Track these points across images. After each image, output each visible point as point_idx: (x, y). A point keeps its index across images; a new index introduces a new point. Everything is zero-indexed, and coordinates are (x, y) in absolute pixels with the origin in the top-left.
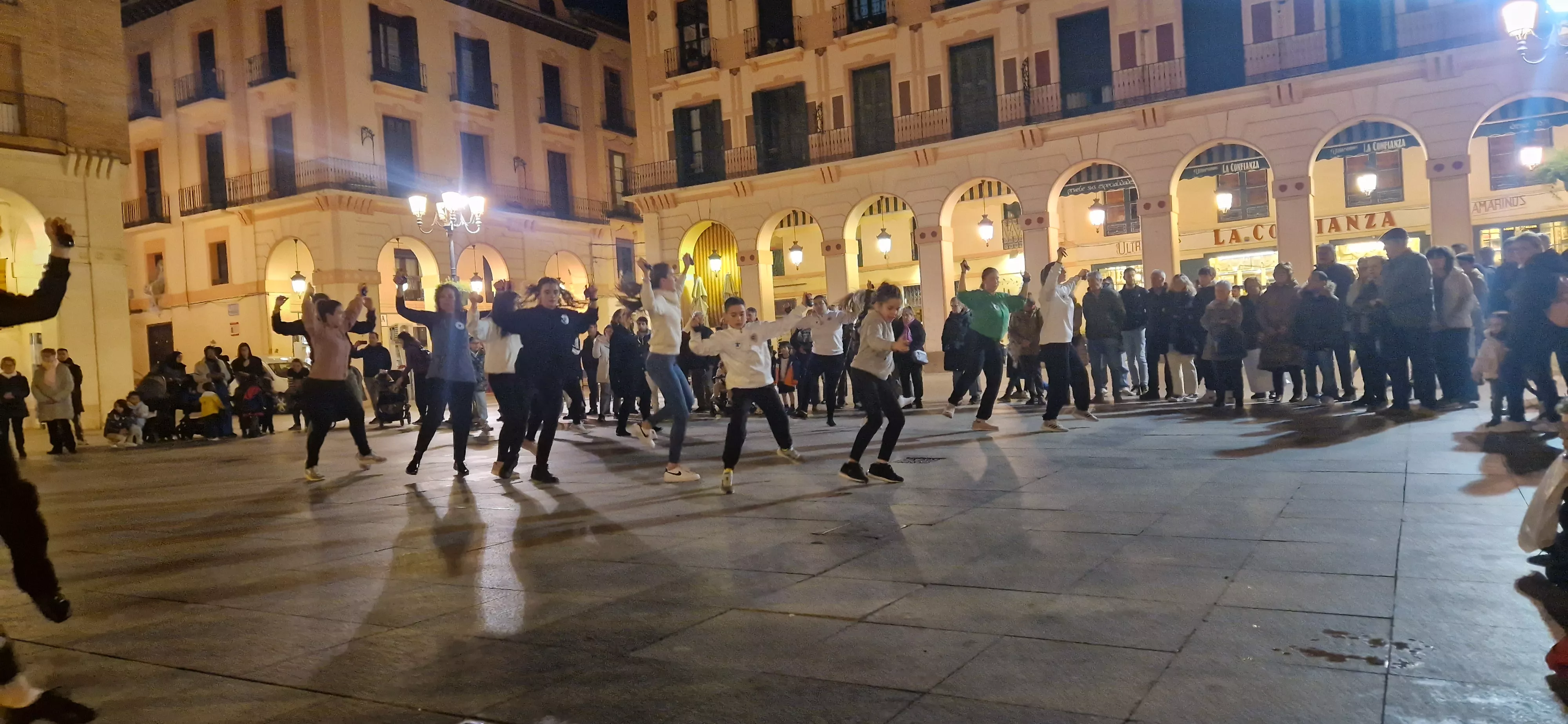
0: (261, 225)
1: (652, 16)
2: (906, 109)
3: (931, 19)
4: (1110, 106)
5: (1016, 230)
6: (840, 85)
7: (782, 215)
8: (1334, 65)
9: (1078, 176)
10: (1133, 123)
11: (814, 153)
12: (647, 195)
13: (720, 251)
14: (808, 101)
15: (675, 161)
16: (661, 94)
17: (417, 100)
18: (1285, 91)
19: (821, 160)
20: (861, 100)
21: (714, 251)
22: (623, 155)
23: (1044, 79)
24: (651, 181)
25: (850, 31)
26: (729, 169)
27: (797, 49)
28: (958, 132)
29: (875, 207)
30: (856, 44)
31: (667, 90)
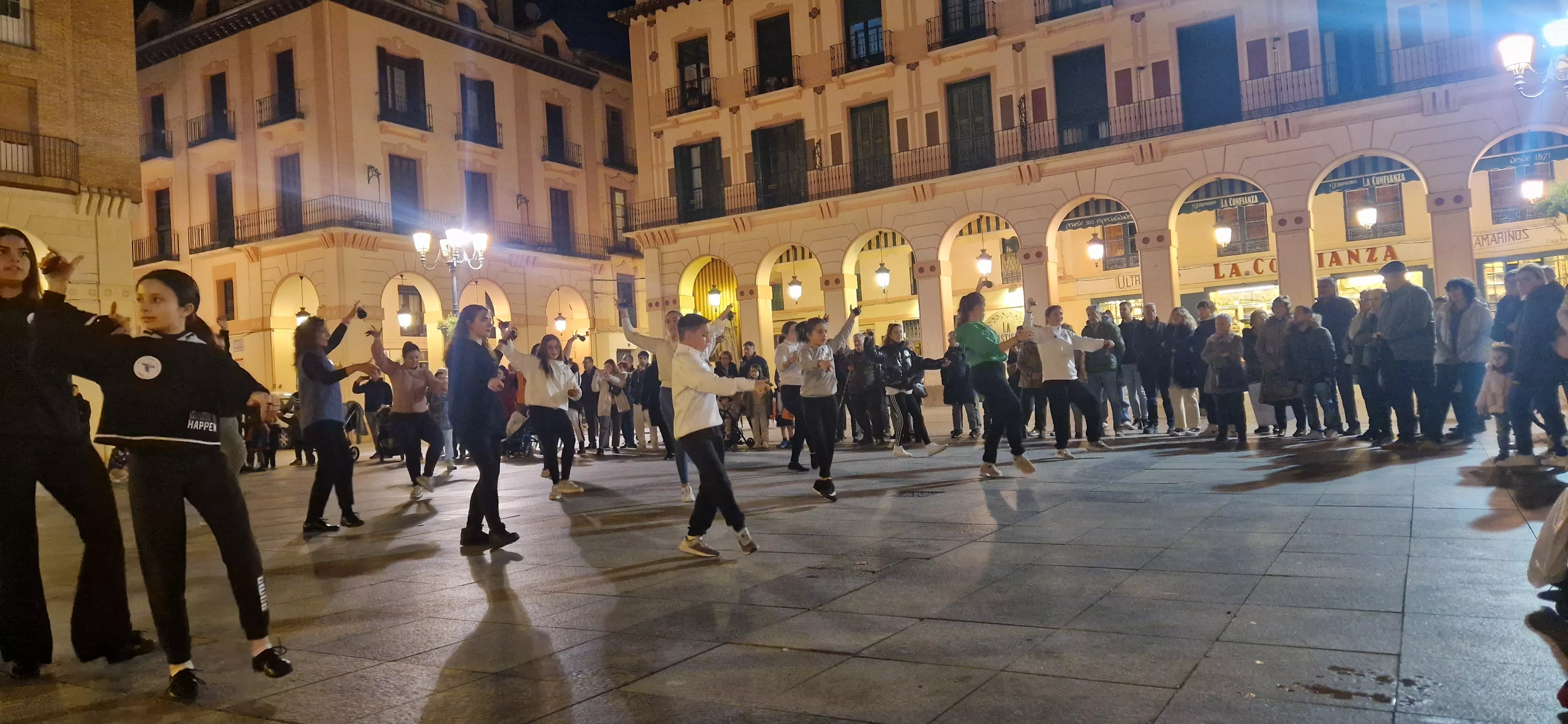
0: (267, 262)
1: (654, 57)
2: (904, 146)
3: (927, 57)
4: (1108, 142)
5: (1014, 264)
6: (838, 123)
7: (781, 251)
8: (1330, 100)
9: (1076, 210)
10: (1131, 159)
11: (813, 189)
12: (648, 231)
13: (720, 285)
14: (807, 138)
15: (675, 198)
16: (662, 132)
17: (423, 139)
18: (1282, 126)
19: (820, 196)
20: (859, 138)
21: (714, 286)
22: (624, 192)
23: (1040, 115)
24: (651, 218)
25: (848, 70)
26: (729, 205)
27: (797, 88)
28: (955, 168)
29: (874, 242)
30: (855, 82)
31: (668, 127)
